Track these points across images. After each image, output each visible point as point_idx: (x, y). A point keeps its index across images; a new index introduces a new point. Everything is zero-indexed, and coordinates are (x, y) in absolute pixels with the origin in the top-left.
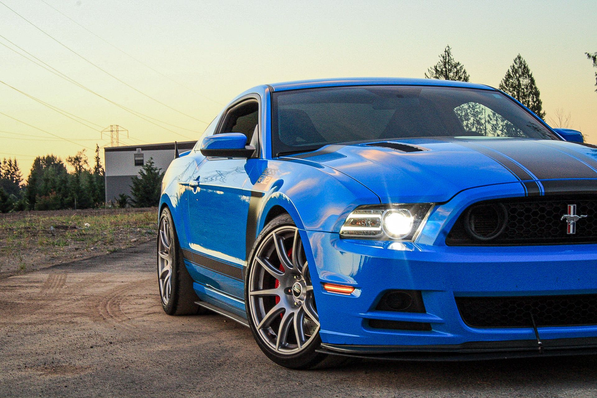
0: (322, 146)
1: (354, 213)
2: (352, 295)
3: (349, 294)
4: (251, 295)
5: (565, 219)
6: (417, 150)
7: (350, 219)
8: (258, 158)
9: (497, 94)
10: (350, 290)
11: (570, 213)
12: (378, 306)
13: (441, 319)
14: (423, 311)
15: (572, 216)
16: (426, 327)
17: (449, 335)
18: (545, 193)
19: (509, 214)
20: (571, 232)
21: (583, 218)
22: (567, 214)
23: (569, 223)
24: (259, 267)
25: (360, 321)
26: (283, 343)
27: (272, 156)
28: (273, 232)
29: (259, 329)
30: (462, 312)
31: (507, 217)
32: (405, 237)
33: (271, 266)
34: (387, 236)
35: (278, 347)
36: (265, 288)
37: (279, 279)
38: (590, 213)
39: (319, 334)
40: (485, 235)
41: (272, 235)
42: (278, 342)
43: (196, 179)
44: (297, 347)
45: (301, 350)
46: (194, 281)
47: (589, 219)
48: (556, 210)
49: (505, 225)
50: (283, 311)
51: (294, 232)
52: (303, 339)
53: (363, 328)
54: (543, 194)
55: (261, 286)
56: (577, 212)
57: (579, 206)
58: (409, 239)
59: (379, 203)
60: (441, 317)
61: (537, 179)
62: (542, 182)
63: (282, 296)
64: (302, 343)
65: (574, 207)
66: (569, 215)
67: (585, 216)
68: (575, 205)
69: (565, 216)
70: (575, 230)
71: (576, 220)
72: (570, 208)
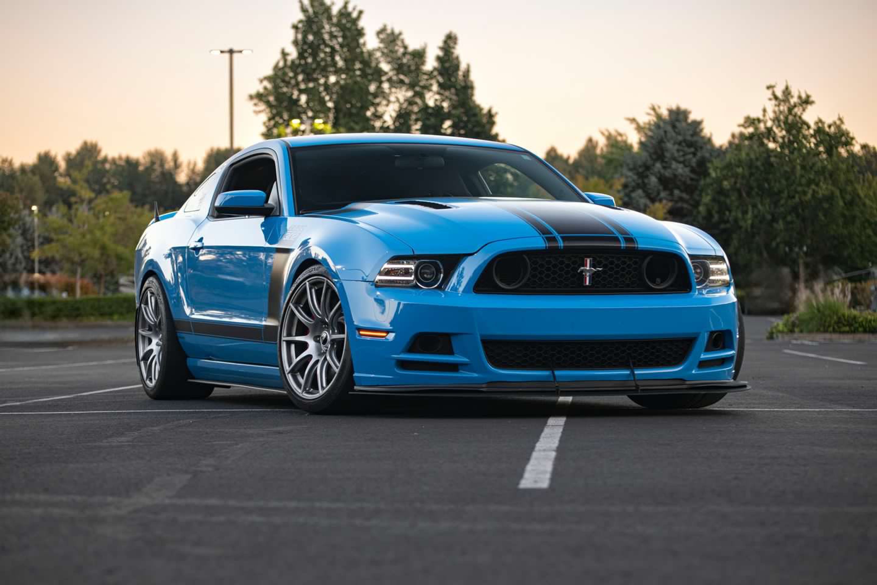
0: (347, 204)
1: (388, 264)
2: (386, 339)
3: (384, 338)
4: (284, 341)
5: (582, 271)
6: (446, 207)
7: (385, 269)
8: (279, 216)
9: (525, 155)
10: (384, 334)
11: (586, 266)
12: (411, 349)
13: (467, 360)
14: (451, 352)
15: (588, 268)
16: (454, 367)
17: (476, 375)
18: (564, 246)
19: (531, 266)
20: (587, 283)
21: (598, 271)
22: (583, 266)
23: (586, 275)
24: (293, 314)
25: (393, 362)
26: (307, 389)
27: (295, 214)
28: (306, 281)
29: (288, 374)
30: (487, 354)
31: (529, 269)
32: (436, 286)
33: (304, 314)
34: (419, 284)
35: (303, 391)
36: (297, 335)
37: (309, 327)
38: (605, 266)
39: (352, 377)
40: (509, 284)
41: (305, 283)
42: (302, 387)
43: (197, 240)
44: (318, 392)
45: (321, 394)
46: (189, 357)
47: (604, 272)
48: (574, 263)
49: (528, 275)
50: (310, 357)
51: (324, 283)
52: (324, 385)
53: (395, 369)
54: (562, 248)
55: (294, 333)
56: (593, 265)
57: (594, 259)
58: (439, 288)
59: (412, 254)
60: (468, 358)
61: (557, 234)
62: (562, 237)
63: (312, 344)
64: (323, 388)
65: (590, 260)
66: (585, 268)
67: (600, 269)
68: (592, 259)
69: (582, 268)
70: (591, 282)
71: (592, 272)
72: (586, 261)
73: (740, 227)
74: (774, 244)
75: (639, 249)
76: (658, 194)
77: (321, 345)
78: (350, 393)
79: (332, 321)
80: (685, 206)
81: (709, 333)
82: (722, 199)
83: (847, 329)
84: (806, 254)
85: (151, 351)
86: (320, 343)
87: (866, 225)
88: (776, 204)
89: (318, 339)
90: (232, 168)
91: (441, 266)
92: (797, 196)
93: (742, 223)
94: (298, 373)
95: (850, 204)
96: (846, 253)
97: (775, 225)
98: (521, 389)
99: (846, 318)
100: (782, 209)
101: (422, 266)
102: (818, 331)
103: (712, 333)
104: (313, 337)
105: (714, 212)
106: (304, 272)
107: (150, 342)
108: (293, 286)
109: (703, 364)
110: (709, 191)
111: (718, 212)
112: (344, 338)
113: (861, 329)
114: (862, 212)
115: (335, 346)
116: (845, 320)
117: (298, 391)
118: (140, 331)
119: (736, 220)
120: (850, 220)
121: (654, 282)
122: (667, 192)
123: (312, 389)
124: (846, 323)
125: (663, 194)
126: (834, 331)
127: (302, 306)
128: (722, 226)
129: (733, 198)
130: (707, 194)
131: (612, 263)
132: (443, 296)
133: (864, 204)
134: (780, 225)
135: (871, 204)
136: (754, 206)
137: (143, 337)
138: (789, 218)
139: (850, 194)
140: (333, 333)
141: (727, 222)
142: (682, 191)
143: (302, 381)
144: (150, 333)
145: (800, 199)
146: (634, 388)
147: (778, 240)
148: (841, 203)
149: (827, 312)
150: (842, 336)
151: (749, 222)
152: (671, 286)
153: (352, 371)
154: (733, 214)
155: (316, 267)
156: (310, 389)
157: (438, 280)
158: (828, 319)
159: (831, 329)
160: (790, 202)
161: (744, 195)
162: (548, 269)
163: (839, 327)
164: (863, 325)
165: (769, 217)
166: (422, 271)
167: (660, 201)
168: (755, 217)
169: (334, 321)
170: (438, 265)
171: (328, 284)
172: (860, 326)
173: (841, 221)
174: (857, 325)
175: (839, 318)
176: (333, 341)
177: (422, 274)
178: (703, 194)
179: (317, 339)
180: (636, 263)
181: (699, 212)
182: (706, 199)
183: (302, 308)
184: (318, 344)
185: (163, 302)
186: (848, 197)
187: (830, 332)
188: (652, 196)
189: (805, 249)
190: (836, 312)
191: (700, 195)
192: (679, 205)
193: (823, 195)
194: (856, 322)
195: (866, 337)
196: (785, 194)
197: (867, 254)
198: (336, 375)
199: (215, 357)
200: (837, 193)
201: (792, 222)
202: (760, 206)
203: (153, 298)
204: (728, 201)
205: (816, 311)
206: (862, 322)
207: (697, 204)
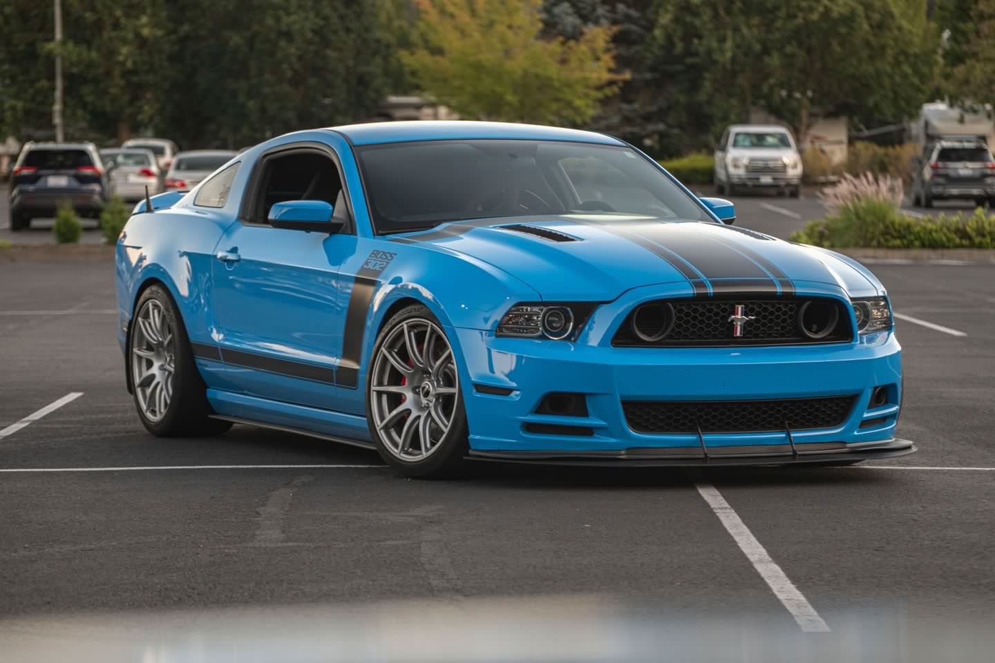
2: (510, 398)
3: (507, 397)
4: (373, 391)
5: (733, 321)
7: (506, 316)
8: (350, 235)
9: (629, 151)
11: (737, 314)
12: (539, 410)
13: (604, 423)
14: (584, 414)
15: (739, 317)
16: (588, 431)
17: (613, 440)
18: (713, 292)
19: (676, 315)
20: (738, 334)
21: (751, 320)
22: (734, 315)
23: (737, 325)
24: (385, 359)
25: (519, 424)
26: (406, 449)
27: (374, 235)
28: (404, 323)
29: (380, 430)
30: (627, 418)
31: (674, 319)
32: (566, 335)
33: (398, 359)
34: (547, 335)
35: (400, 452)
36: (390, 384)
37: (406, 376)
38: (757, 314)
39: (467, 440)
40: (650, 336)
41: (402, 326)
42: (400, 447)
43: (229, 250)
44: (421, 454)
45: (425, 457)
46: (209, 388)
47: (757, 321)
48: (724, 310)
49: (672, 325)
50: (408, 412)
51: (427, 326)
52: (428, 446)
53: (521, 432)
54: (712, 295)
55: (386, 381)
56: (745, 314)
57: (746, 306)
58: (568, 339)
59: (540, 300)
60: (605, 421)
61: (705, 278)
62: (710, 282)
63: (409, 396)
64: (427, 450)
65: (742, 307)
66: (737, 316)
67: (753, 318)
68: (743, 306)
69: (733, 317)
70: (742, 332)
71: (744, 322)
72: (738, 308)
73: (715, 62)
74: (765, 89)
75: (797, 294)
76: (594, 10)
77: (420, 397)
78: (465, 458)
79: (438, 371)
80: (634, 27)
81: (873, 389)
82: (688, 19)
83: (898, 242)
84: (812, 101)
85: (153, 377)
86: (420, 395)
87: (902, 58)
88: (768, 26)
89: (417, 390)
90: (265, 160)
91: (571, 314)
92: (800, 15)
93: (716, 56)
94: (393, 429)
95: (879, 27)
96: (871, 102)
97: (767, 59)
98: (664, 457)
99: (897, 226)
100: (777, 35)
101: (548, 314)
102: (857, 245)
103: (876, 388)
104: (410, 390)
105: (676, 40)
106: (400, 312)
107: (150, 364)
108: (386, 327)
109: (866, 424)
110: (670, 8)
111: (683, 39)
112: (455, 393)
113: (917, 243)
114: (896, 40)
115: (441, 400)
116: (895, 230)
117: (395, 452)
118: (135, 350)
119: (709, 52)
120: (877, 52)
121: (810, 330)
122: (607, 8)
123: (411, 449)
124: (895, 234)
125: (601, 11)
126: (880, 246)
127: (396, 350)
128: (690, 61)
129: (705, 18)
130: (667, 11)
131: (765, 310)
132: (572, 349)
133: (900, 29)
134: (774, 60)
135: (910, 27)
136: (736, 30)
137: (140, 358)
138: (788, 49)
139: (879, 12)
140: (439, 385)
141: (695, 54)
142: (628, 6)
143: (400, 441)
144: (152, 353)
145: (804, 19)
146: (791, 453)
147: (772, 81)
148: (866, 27)
149: (869, 219)
150: (890, 253)
151: (729, 54)
152: (830, 335)
153: (466, 432)
154: (705, 42)
155: (416, 307)
156: (408, 449)
157: (567, 330)
158: (871, 229)
159: (874, 243)
160: (791, 25)
161: (722, 12)
162: (695, 318)
163: (887, 240)
164: (920, 237)
165: (757, 47)
166: (550, 319)
167: (596, 22)
168: (738, 46)
169: (440, 371)
170: (567, 312)
171: (433, 331)
172: (916, 239)
173: (864, 54)
174: (912, 237)
175: (887, 227)
176: (438, 396)
177: (550, 323)
178: (661, 11)
179: (415, 390)
180: (791, 309)
181: (654, 38)
182: (665, 19)
183: (396, 353)
184: (416, 396)
185: (174, 319)
186: (876, 17)
187: (874, 247)
188: (585, 12)
189: (810, 94)
190: (882, 218)
191: (657, 13)
192: (626, 26)
193: (840, 14)
194: (910, 233)
195: (926, 253)
196: (782, 13)
197: (903, 103)
198: (444, 436)
199: (253, 392)
200: (860, 10)
201: (792, 56)
202: (745, 30)
203: (156, 311)
204: (697, 22)
205: (854, 217)
206: (919, 233)
207: (650, 26)
